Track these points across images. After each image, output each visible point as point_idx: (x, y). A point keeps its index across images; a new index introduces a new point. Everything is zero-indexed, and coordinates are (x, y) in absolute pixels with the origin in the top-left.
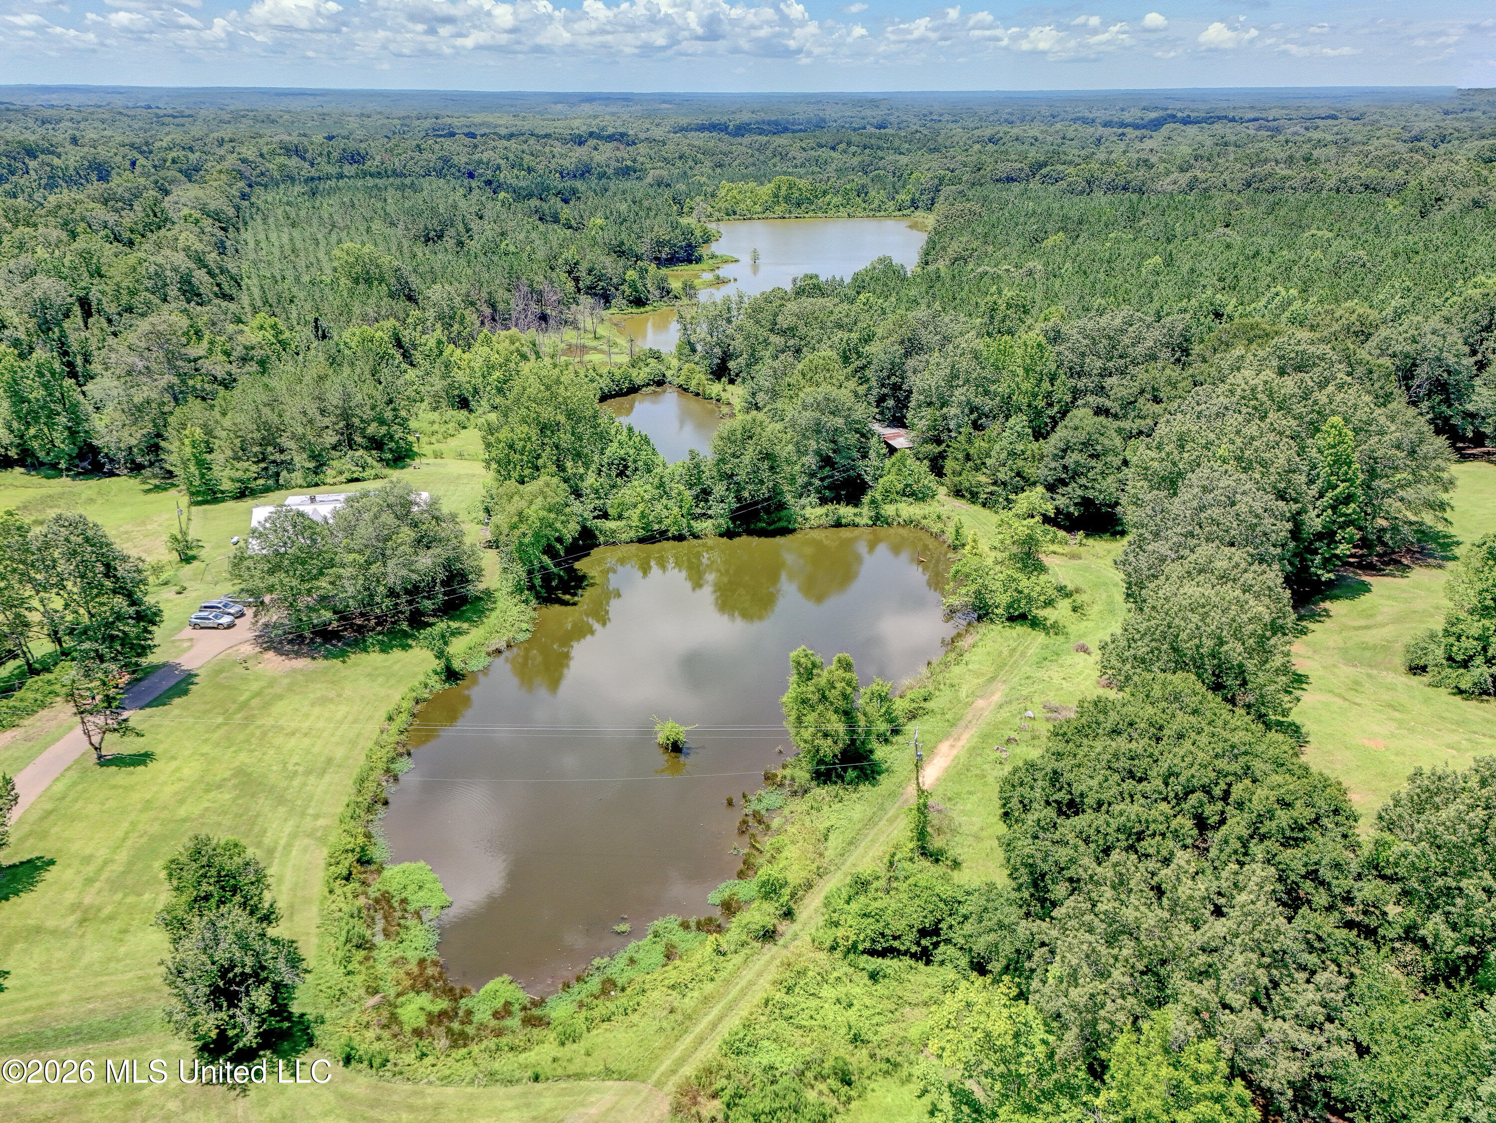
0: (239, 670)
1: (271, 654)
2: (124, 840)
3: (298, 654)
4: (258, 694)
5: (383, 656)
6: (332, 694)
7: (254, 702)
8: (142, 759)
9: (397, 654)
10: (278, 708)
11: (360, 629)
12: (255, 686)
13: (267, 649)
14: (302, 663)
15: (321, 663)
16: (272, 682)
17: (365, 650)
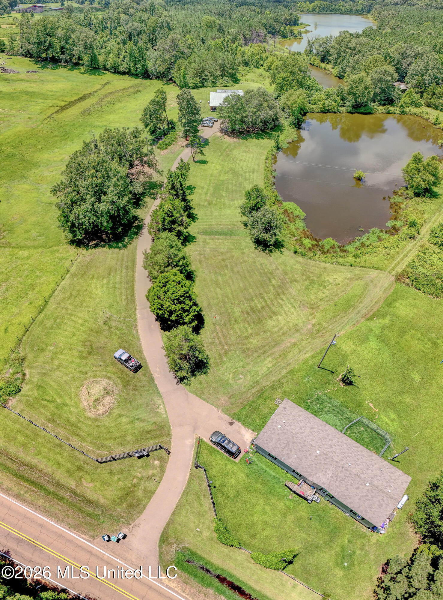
0: (219, 140)
1: (226, 136)
2: (210, 184)
3: (234, 137)
4: (227, 148)
5: (257, 141)
6: (247, 150)
7: (227, 150)
8: (205, 162)
9: (261, 140)
10: (234, 152)
11: (248, 131)
12: (226, 145)
13: (225, 134)
14: (236, 140)
15: (241, 141)
16: (230, 145)
17: (251, 138)
